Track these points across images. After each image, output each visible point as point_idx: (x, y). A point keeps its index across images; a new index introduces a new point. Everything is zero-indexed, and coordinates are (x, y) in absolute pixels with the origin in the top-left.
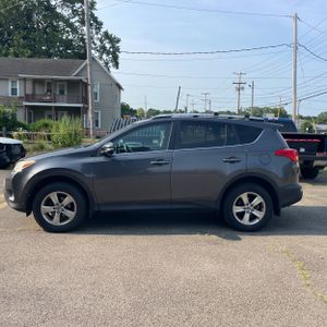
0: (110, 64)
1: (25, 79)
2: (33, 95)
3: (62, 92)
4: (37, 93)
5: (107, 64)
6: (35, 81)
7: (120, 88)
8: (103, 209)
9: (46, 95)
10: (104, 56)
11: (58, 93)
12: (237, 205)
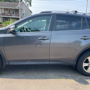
0: (29, 5)
1: (2, 8)
2: (5, 13)
3: (13, 13)
4: (6, 13)
5: (28, 5)
6: (5, 9)
7: (31, 12)
8: (11, 63)
9: (8, 14)
10: (27, 3)
11: (12, 13)
12: (85, 62)
